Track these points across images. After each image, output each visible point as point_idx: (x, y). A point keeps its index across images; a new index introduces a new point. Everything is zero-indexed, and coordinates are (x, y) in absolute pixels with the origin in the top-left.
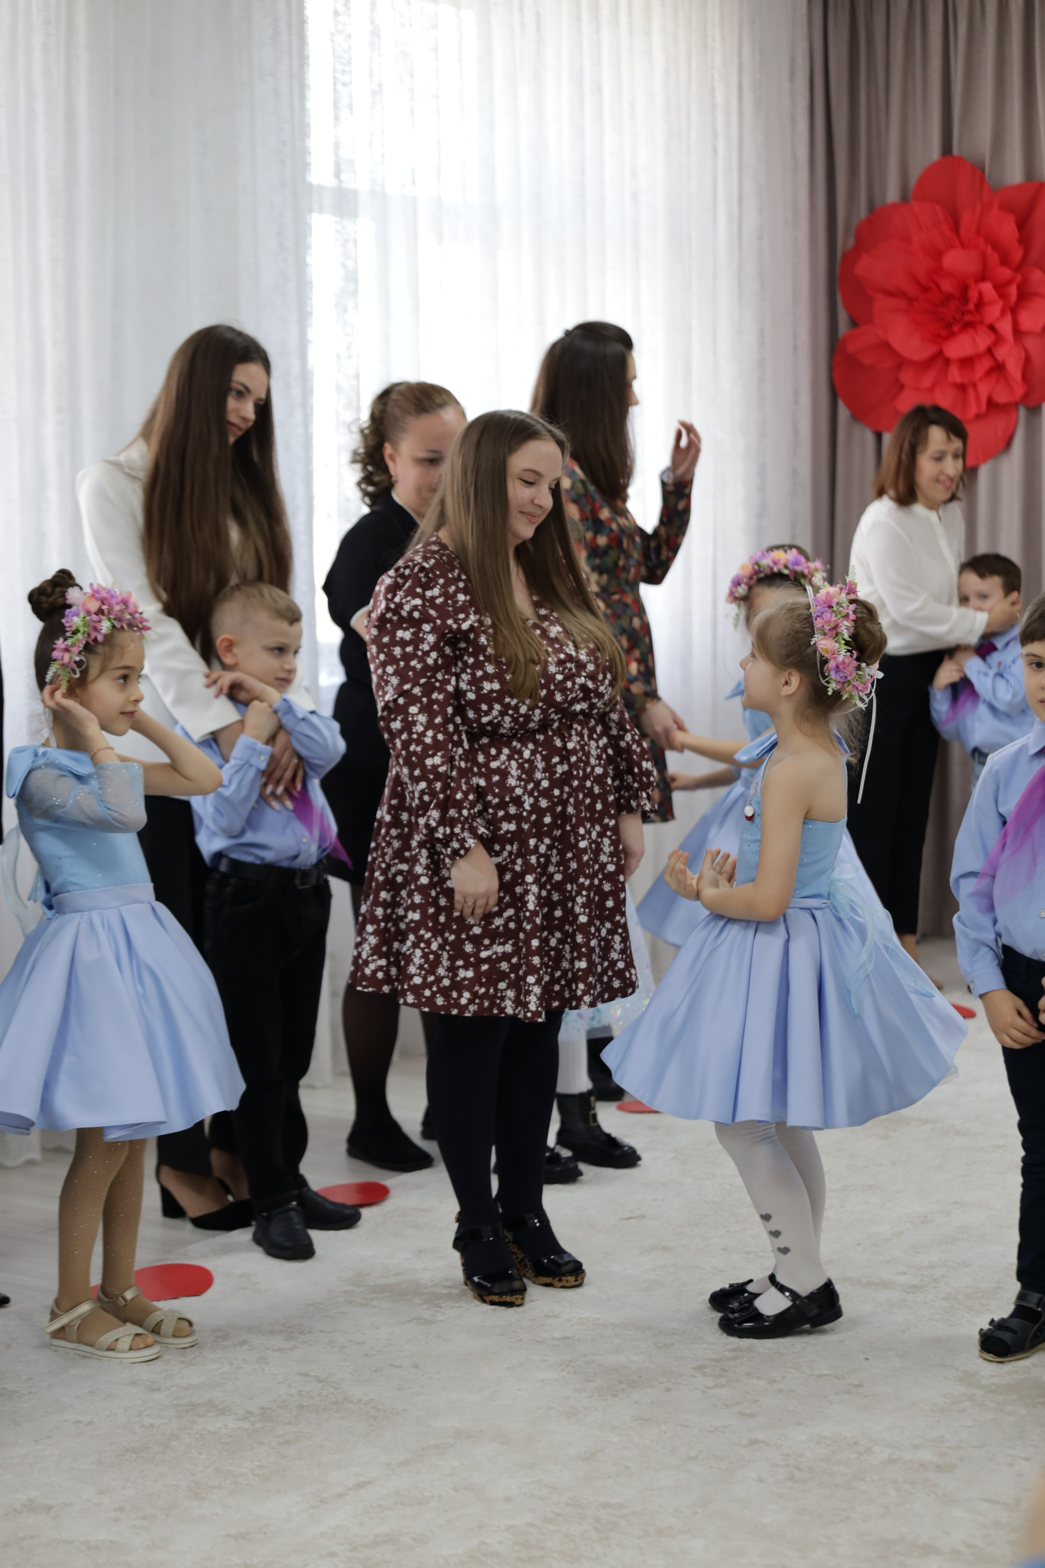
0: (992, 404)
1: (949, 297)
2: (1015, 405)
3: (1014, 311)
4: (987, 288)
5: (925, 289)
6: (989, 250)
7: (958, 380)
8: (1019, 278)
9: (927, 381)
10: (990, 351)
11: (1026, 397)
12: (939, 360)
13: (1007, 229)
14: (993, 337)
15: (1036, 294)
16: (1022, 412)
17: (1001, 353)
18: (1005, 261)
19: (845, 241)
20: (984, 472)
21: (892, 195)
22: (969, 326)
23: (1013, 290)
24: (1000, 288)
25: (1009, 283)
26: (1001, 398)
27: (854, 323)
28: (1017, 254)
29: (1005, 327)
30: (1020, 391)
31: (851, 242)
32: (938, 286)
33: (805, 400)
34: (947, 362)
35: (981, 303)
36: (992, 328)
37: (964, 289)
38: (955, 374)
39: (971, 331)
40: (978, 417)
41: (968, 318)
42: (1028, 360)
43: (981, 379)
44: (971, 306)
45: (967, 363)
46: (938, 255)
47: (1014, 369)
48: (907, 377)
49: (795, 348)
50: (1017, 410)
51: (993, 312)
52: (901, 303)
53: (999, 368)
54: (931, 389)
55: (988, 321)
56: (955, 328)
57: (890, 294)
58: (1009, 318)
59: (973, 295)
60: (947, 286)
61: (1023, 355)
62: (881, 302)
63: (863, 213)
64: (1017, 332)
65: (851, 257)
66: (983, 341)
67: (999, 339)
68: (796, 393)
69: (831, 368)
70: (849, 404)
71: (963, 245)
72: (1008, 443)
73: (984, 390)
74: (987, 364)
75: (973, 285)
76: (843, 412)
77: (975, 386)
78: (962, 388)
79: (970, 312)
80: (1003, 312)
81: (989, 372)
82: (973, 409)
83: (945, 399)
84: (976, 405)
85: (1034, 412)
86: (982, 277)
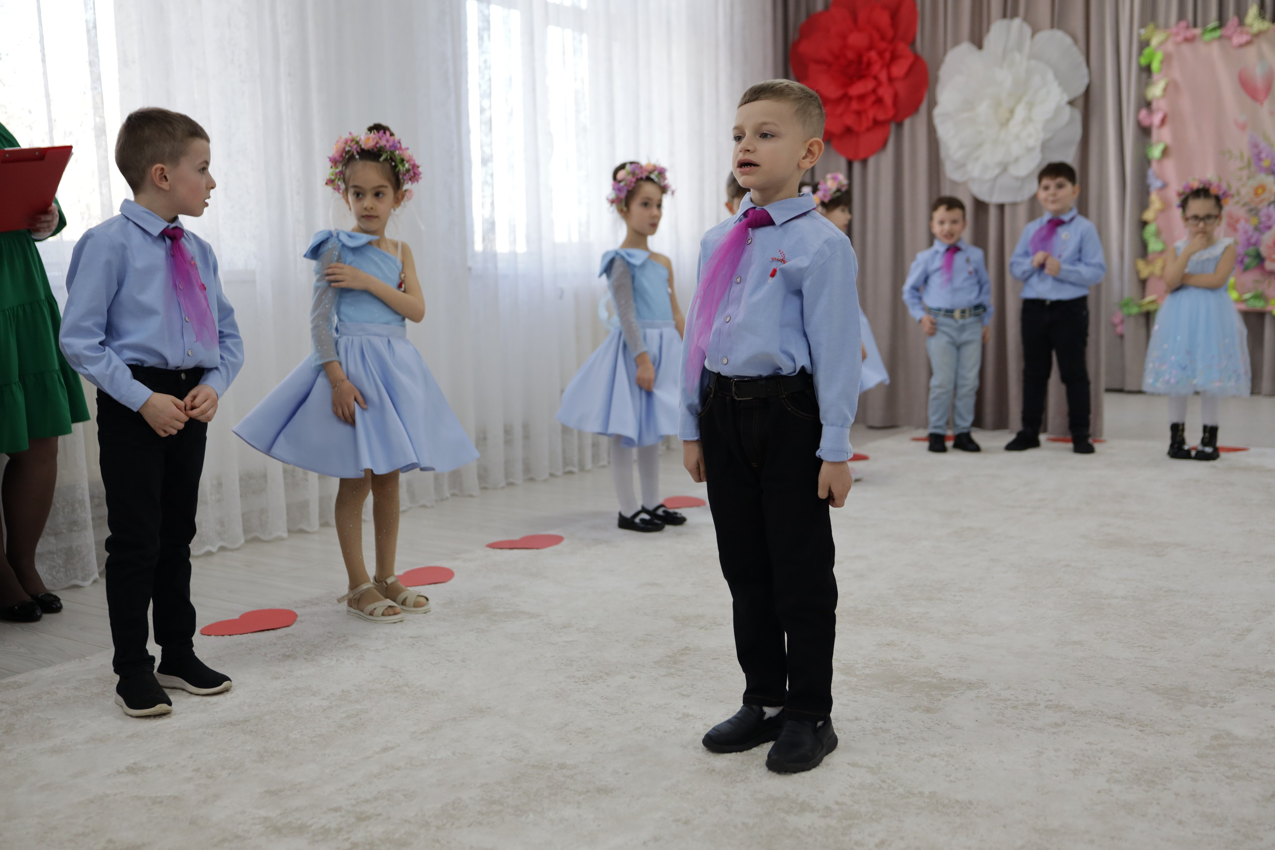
0: (876, 123)
1: (851, 61)
2: (888, 122)
3: (888, 66)
4: (873, 55)
5: (837, 58)
6: (874, 32)
7: (857, 108)
8: (891, 48)
9: (839, 110)
10: (874, 91)
11: (894, 116)
12: (845, 98)
13: (884, 19)
14: (876, 82)
15: (900, 56)
16: (893, 127)
17: (880, 92)
18: (883, 38)
19: (793, 36)
20: (871, 162)
21: (820, 6)
22: (862, 77)
23: (887, 55)
24: (881, 54)
25: (885, 50)
26: (881, 117)
28: (890, 33)
29: (883, 76)
30: (891, 113)
31: (797, 36)
32: (845, 56)
34: (850, 98)
35: (869, 64)
36: (876, 78)
37: (860, 56)
38: (855, 105)
39: (863, 80)
40: (868, 129)
41: (862, 73)
42: (896, 97)
43: (869, 107)
44: (864, 66)
45: (862, 98)
46: (844, 37)
47: (888, 99)
50: (889, 125)
51: (876, 68)
52: (824, 67)
53: (879, 101)
54: (841, 115)
55: (873, 73)
56: (855, 79)
57: (818, 62)
58: (885, 71)
59: (865, 59)
60: (850, 55)
61: (893, 92)
63: (803, 18)
64: (891, 79)
65: (796, 44)
66: (869, 85)
67: (879, 84)
71: (859, 30)
72: (884, 144)
73: (871, 114)
74: (871, 99)
75: (865, 53)
77: (866, 112)
78: (859, 113)
79: (863, 69)
80: (882, 68)
81: (874, 103)
82: (865, 125)
83: (849, 120)
84: (866, 123)
85: (900, 125)
86: (870, 48)
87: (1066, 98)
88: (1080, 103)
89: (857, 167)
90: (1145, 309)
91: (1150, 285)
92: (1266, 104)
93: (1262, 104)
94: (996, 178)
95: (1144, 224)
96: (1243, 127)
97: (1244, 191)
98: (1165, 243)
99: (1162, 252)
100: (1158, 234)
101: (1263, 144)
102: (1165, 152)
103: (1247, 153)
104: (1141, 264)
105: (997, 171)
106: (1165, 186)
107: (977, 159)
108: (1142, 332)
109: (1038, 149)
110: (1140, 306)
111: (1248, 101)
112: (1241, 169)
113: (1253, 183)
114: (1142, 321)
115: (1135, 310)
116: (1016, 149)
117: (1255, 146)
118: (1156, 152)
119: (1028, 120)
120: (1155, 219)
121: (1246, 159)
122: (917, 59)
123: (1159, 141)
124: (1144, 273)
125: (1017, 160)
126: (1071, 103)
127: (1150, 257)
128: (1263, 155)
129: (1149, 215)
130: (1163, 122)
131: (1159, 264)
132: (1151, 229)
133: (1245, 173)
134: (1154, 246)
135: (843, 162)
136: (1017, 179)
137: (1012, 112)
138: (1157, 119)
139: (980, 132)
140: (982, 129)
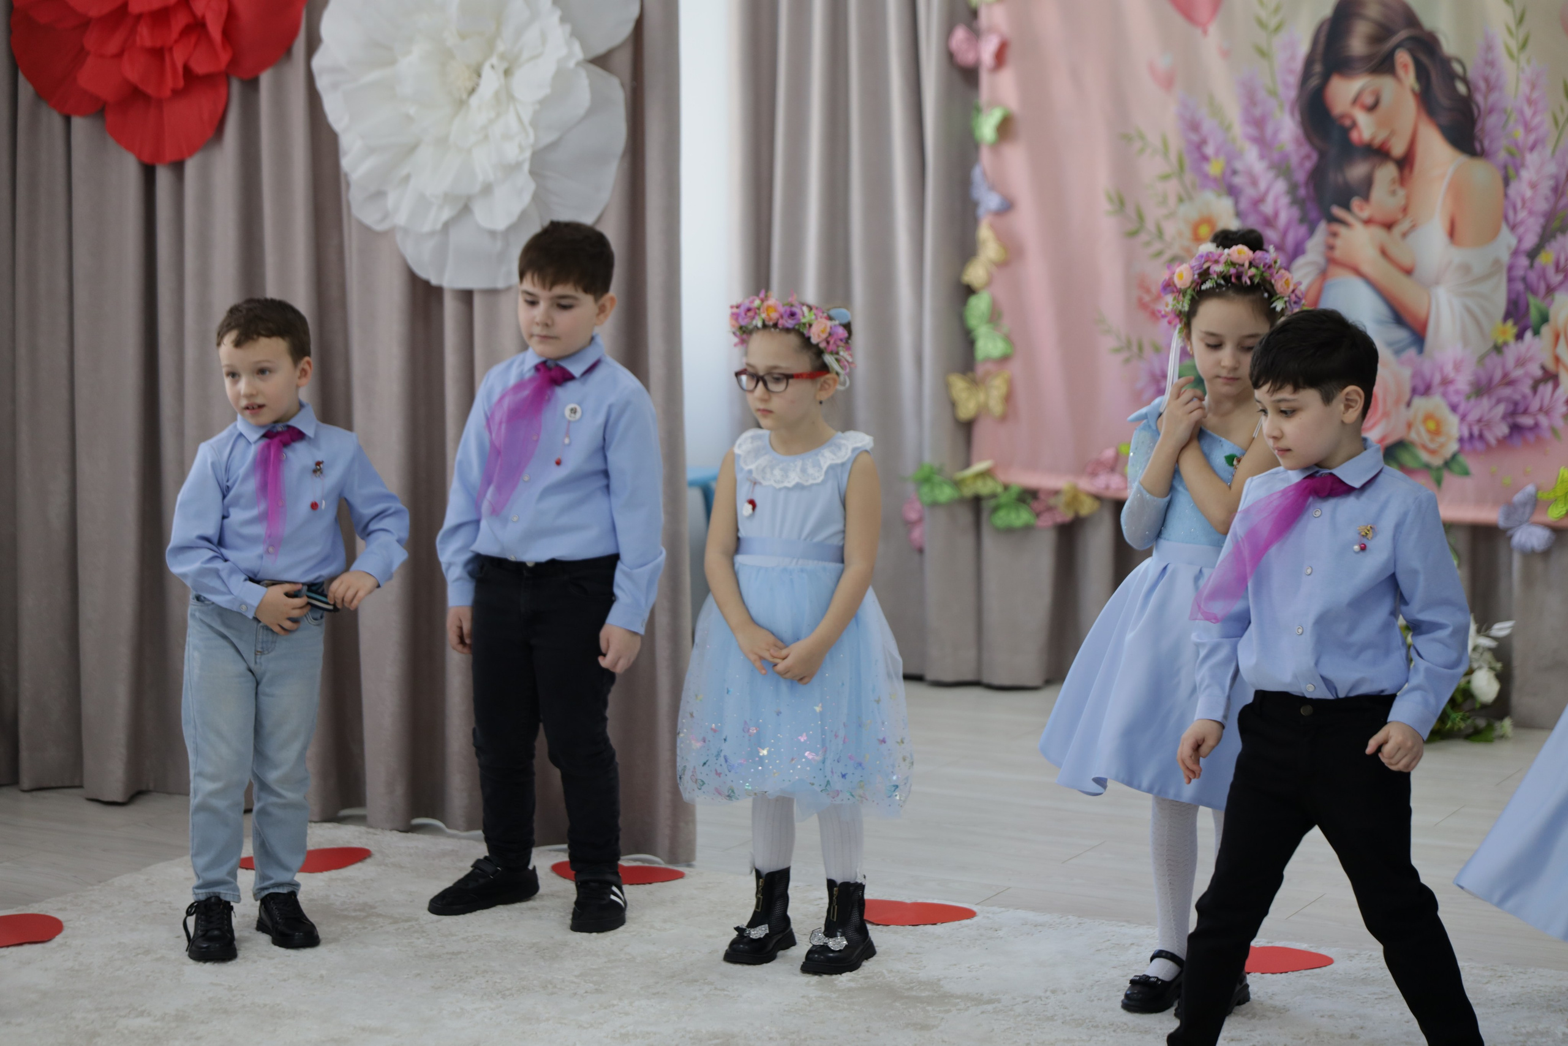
0: (192, 77)
2: (225, 76)
7: (148, 43)
9: (113, 46)
11: (234, 63)
12: (124, 16)
16: (235, 87)
20: (191, 167)
26: (201, 67)
30: (225, 57)
34: (134, 18)
38: (145, 36)
40: (176, 93)
42: (232, 14)
43: (176, 41)
45: (157, 18)
47: (214, 26)
48: (90, 41)
50: (226, 83)
53: (196, 26)
54: (119, 55)
61: (225, 8)
70: (30, 78)
72: (217, 130)
73: (179, 57)
74: (180, 21)
76: (26, 90)
77: (171, 49)
78: (155, 54)
81: (186, 31)
82: (169, 83)
83: (133, 70)
84: (172, 81)
85: (251, 84)
87: (579, 54)
88: (624, 60)
89: (163, 177)
90: (968, 491)
91: (983, 434)
92: (1213, 29)
93: (1205, 32)
94: (446, 226)
95: (969, 291)
96: (1168, 82)
97: (1171, 229)
98: (1008, 339)
99: (1004, 359)
100: (994, 317)
101: (1208, 125)
102: (1005, 128)
103: (1176, 143)
104: (959, 385)
105: (446, 214)
106: (1008, 207)
107: (407, 178)
108: (966, 542)
109: (526, 167)
110: (957, 484)
111: (1178, 20)
112: (1165, 178)
113: (1190, 212)
114: (965, 517)
115: (946, 493)
116: (483, 164)
117: (1194, 126)
118: (987, 128)
119: (505, 97)
120: (989, 283)
121: (1173, 157)
123: (994, 103)
124: (967, 409)
125: (487, 189)
126: (601, 61)
127: (980, 370)
128: (1209, 150)
129: (976, 274)
130: (1000, 57)
131: (997, 388)
132: (979, 305)
133: (1173, 187)
134: (989, 345)
135: (129, 167)
136: (493, 234)
138: (987, 50)
139: (409, 118)
140: (412, 110)
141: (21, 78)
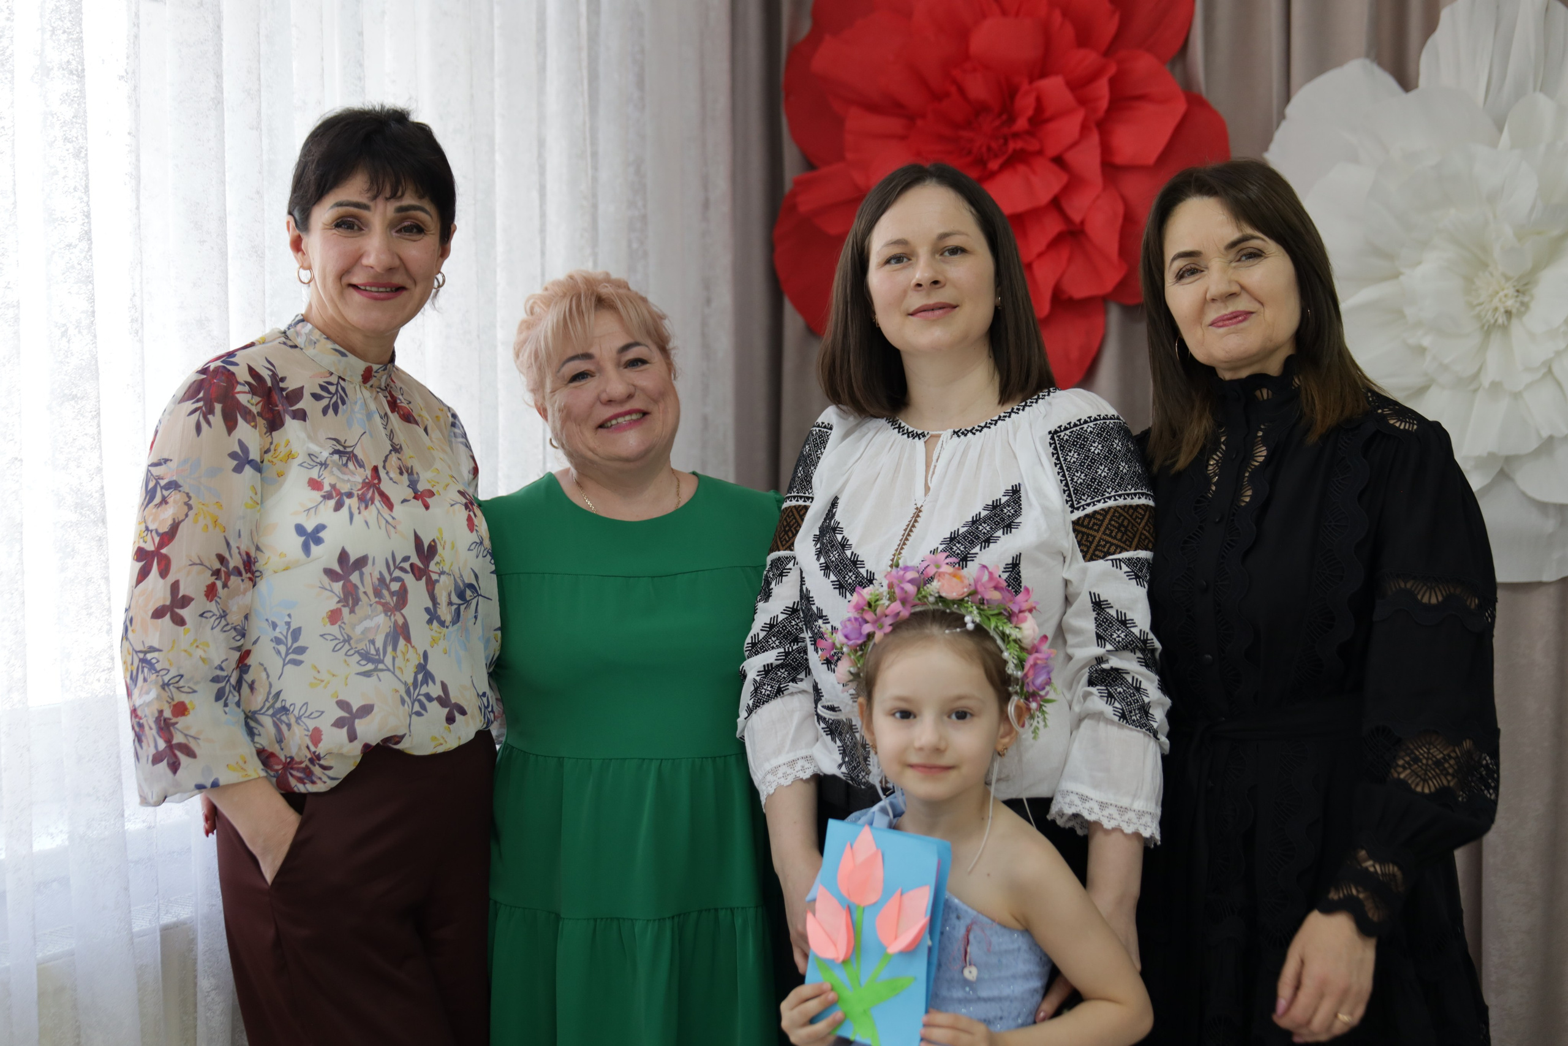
0: (1061, 301)
1: (980, 109)
2: (1104, 302)
3: (1104, 126)
4: (1053, 89)
5: (937, 96)
6: (1057, 17)
8: (1112, 70)
10: (1056, 204)
11: (1123, 286)
14: (1064, 178)
15: (1142, 98)
16: (1115, 317)
17: (1078, 207)
18: (1084, 39)
19: (794, 26)
22: (1019, 158)
23: (1102, 89)
24: (1079, 86)
25: (1093, 77)
26: (1079, 289)
27: (810, 164)
28: (1107, 24)
29: (1086, 159)
30: (1112, 276)
31: (806, 27)
32: (961, 91)
33: (724, 297)
35: (1040, 119)
36: (1059, 161)
37: (1008, 93)
39: (1022, 169)
41: (1013, 145)
42: (1128, 218)
43: (1040, 255)
44: (1021, 124)
46: (961, 30)
47: (1104, 234)
49: (706, 205)
50: (1105, 312)
51: (1067, 129)
52: (894, 124)
53: (1073, 235)
55: (1052, 151)
56: (994, 165)
57: (872, 108)
58: (1095, 138)
59: (1026, 104)
60: (978, 88)
61: (1120, 210)
62: (857, 121)
64: (1111, 169)
65: (802, 52)
66: (1044, 185)
67: (1073, 182)
68: (707, 285)
69: (772, 246)
70: (802, 308)
71: (1004, 13)
72: (1089, 371)
73: (1046, 275)
74: (1052, 226)
75: (1025, 86)
76: (793, 321)
79: (1016, 136)
80: (1084, 128)
81: (1055, 243)
86: (1042, 69)
122: (1196, 102)
136: (1543, 507)
137: (1524, 287)
139: (1421, 351)
140: (1426, 342)
141: (789, 308)
